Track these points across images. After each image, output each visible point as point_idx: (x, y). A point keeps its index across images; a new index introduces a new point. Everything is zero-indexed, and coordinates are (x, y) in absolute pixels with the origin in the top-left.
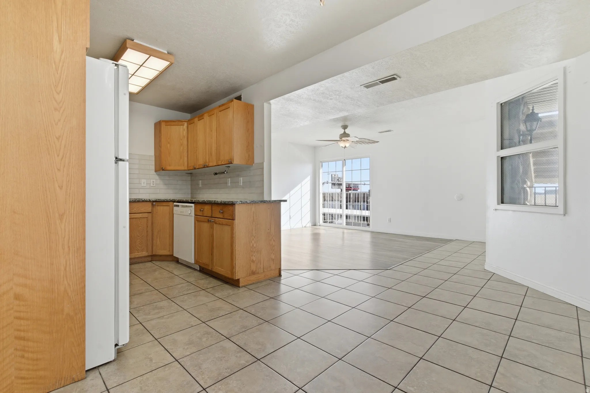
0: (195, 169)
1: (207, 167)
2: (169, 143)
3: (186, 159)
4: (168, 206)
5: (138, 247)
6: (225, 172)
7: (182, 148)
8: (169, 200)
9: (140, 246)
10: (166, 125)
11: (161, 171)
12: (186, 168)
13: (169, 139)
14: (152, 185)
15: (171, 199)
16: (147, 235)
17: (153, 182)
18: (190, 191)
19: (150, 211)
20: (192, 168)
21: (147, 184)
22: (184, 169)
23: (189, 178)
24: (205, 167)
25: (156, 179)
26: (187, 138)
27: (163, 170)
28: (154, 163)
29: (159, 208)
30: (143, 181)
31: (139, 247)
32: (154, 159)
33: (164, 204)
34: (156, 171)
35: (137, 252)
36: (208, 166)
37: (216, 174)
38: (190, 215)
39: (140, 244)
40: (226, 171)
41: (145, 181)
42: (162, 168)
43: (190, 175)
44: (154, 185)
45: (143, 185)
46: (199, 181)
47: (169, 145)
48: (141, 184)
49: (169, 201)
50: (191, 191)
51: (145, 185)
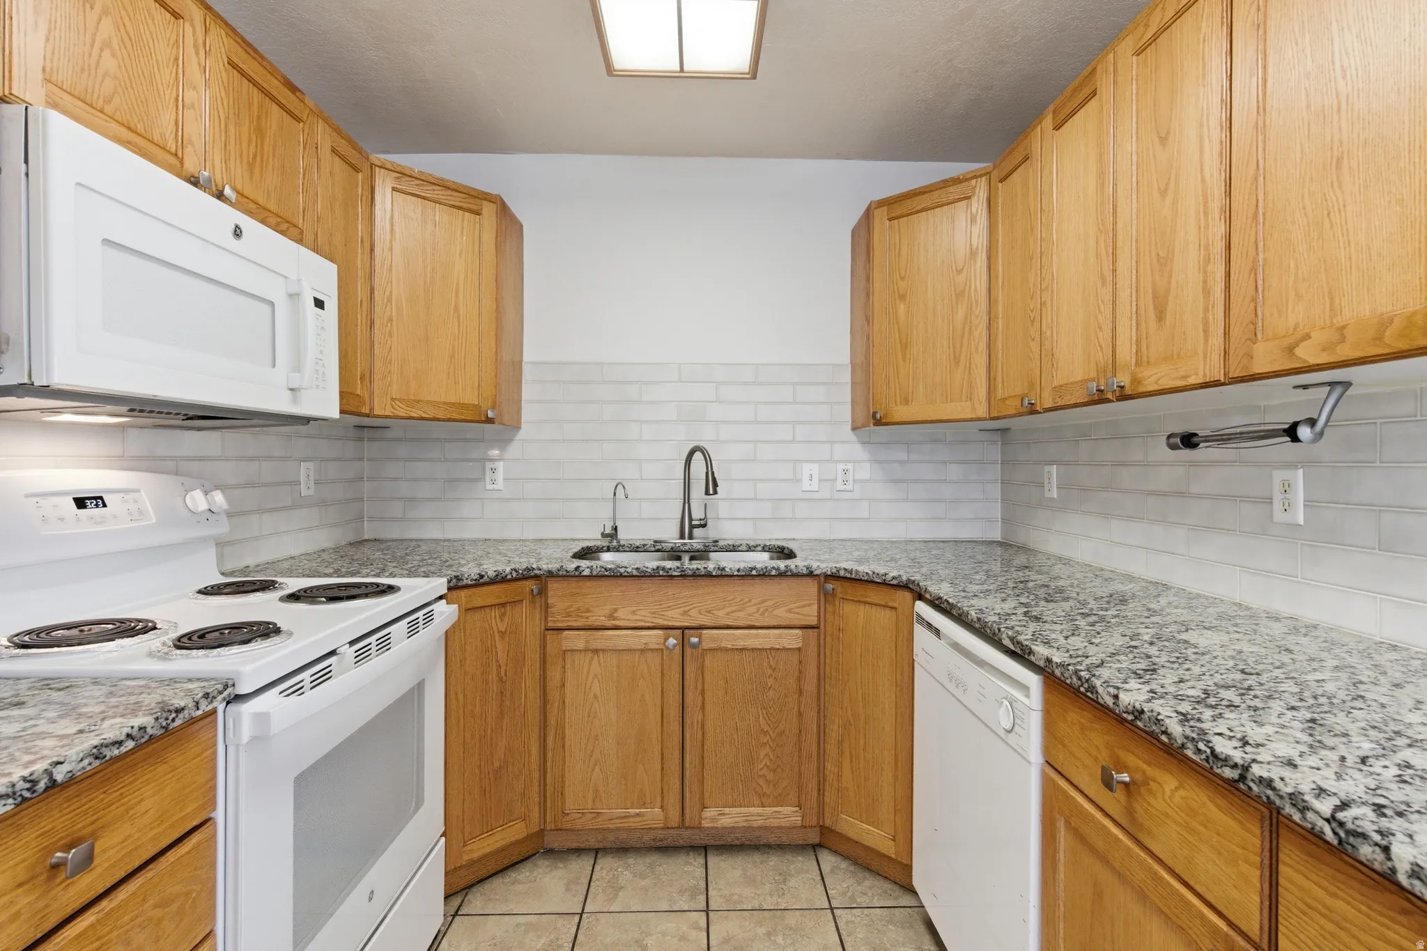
0: (1033, 411)
1: (1123, 396)
2: (902, 297)
3: (980, 361)
4: (892, 608)
5: (761, 782)
6: (1304, 432)
7: (961, 314)
8: (894, 578)
9: (770, 776)
10: (890, 220)
11: (872, 427)
12: (982, 411)
13: (902, 279)
14: (840, 486)
15: (904, 578)
16: (800, 732)
17: (845, 472)
18: (997, 511)
19: (814, 621)
20: (1013, 406)
21: (820, 480)
22: (969, 416)
23: (995, 453)
24: (1108, 401)
25: (855, 462)
26: (989, 258)
27: (878, 423)
28: (847, 397)
29: (848, 608)
30: (808, 469)
31: (768, 782)
32: (847, 377)
33: (874, 595)
34: (854, 429)
35: (757, 802)
36: (1128, 391)
37: (1189, 441)
38: (1011, 739)
39: (768, 767)
40: (1312, 422)
41: (814, 468)
42: (874, 414)
43: (997, 436)
44: (848, 487)
45: (806, 485)
46: (1047, 468)
47: (902, 308)
48: (800, 481)
49: (894, 582)
50: (1002, 508)
51: (815, 486)
